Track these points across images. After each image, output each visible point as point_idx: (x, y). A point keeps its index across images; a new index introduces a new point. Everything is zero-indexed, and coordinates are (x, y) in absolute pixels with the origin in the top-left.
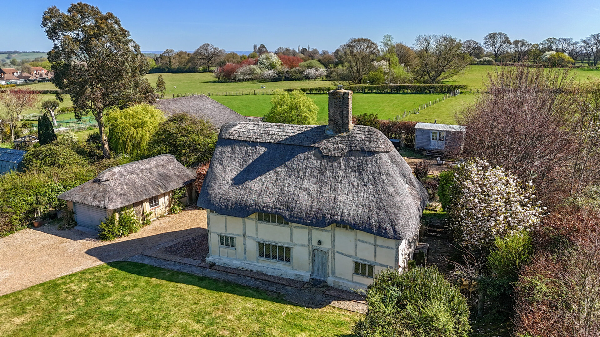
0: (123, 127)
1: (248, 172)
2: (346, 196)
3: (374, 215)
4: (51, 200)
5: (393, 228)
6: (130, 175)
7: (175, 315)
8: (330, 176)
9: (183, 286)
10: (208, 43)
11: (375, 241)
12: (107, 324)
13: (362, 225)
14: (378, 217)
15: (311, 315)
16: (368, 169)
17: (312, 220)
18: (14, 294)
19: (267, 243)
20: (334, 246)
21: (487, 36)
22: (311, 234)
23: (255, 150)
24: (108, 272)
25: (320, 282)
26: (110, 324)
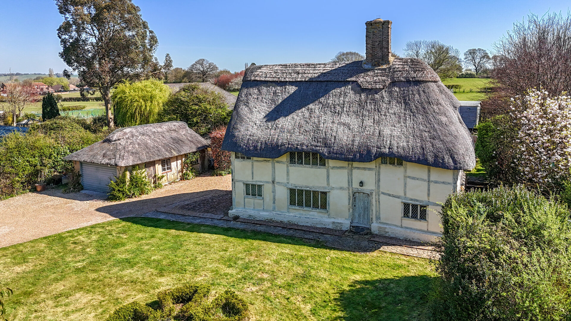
0: (131, 99)
1: (277, 112)
2: (393, 128)
3: (429, 145)
4: (56, 163)
5: (451, 157)
6: (141, 136)
7: (201, 261)
8: (371, 109)
9: (207, 235)
10: (203, 58)
11: (429, 176)
12: (123, 270)
13: (415, 157)
14: (433, 147)
15: (360, 259)
16: (416, 99)
17: (355, 155)
18: (14, 246)
19: (300, 188)
20: (379, 186)
21: (467, 52)
22: (352, 174)
23: (284, 90)
24: (120, 226)
25: (363, 229)
26: (127, 269)
